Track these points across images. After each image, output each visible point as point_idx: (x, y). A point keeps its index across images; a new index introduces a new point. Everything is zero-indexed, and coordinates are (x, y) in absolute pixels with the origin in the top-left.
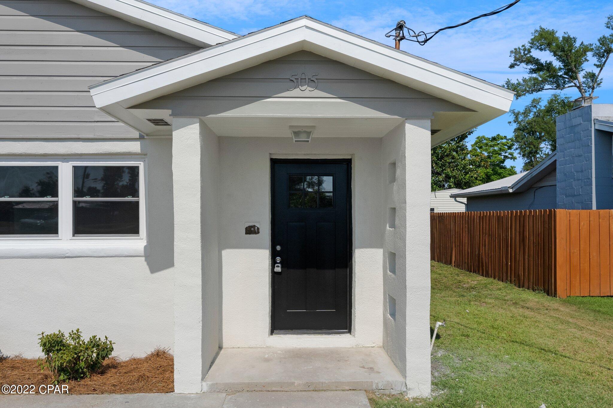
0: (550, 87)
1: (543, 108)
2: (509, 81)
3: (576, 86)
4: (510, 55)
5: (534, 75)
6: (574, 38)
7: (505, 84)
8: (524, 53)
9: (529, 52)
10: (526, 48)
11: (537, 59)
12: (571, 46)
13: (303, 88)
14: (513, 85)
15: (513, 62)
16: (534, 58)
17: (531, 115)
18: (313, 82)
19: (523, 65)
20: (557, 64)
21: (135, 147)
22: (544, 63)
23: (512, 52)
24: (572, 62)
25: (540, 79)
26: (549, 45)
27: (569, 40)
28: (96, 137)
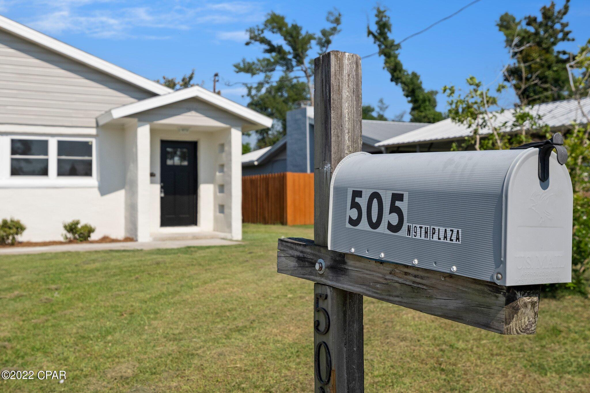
0: (280, 68)
1: (275, 84)
3: (302, 70)
6: (301, 27)
8: (258, 33)
9: (262, 32)
10: (260, 29)
11: (270, 41)
12: (298, 34)
14: (248, 63)
15: (248, 40)
16: (267, 39)
17: (263, 91)
21: (93, 131)
22: (276, 45)
23: (247, 31)
24: (299, 47)
25: (273, 60)
26: (280, 29)
27: (296, 29)
28: (73, 125)
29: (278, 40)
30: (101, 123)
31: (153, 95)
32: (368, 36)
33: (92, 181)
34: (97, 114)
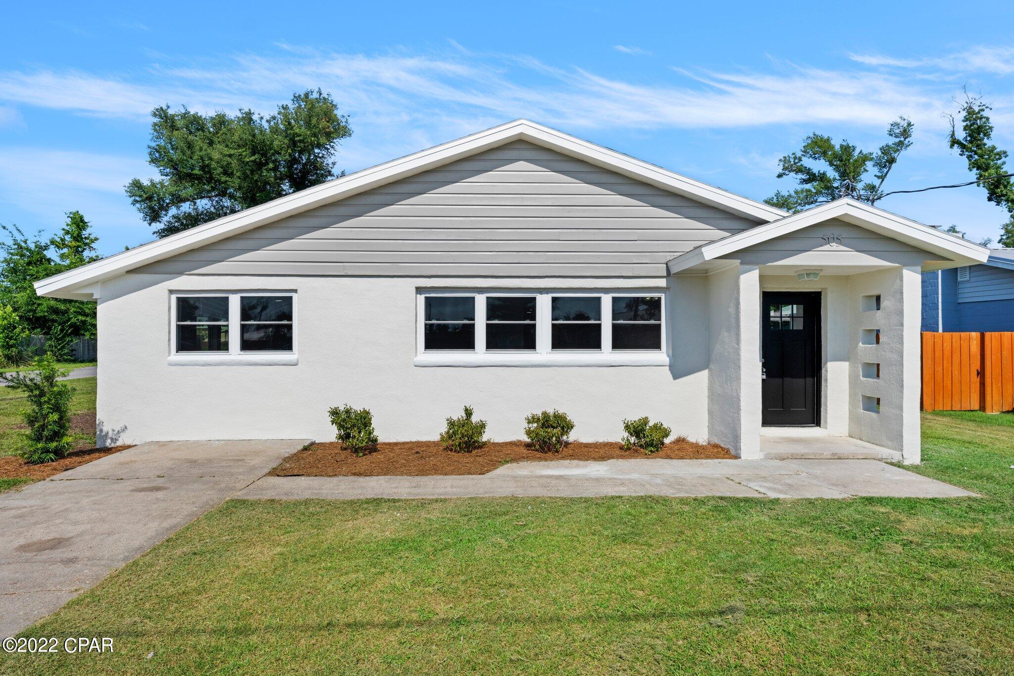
0: (825, 199)
2: (779, 193)
4: (778, 164)
5: (808, 186)
6: (853, 147)
7: (774, 196)
8: (794, 161)
9: (800, 160)
10: (797, 156)
11: (809, 169)
12: (850, 155)
13: (831, 244)
14: (783, 197)
15: (781, 171)
16: (806, 167)
18: (839, 240)
19: (792, 174)
20: (831, 173)
21: (662, 283)
22: (817, 172)
23: (780, 160)
24: (850, 173)
25: (814, 191)
26: (824, 154)
27: (847, 149)
28: (634, 275)
29: (819, 166)
30: (675, 270)
31: (761, 222)
32: (952, 146)
33: (660, 356)
34: (670, 256)
